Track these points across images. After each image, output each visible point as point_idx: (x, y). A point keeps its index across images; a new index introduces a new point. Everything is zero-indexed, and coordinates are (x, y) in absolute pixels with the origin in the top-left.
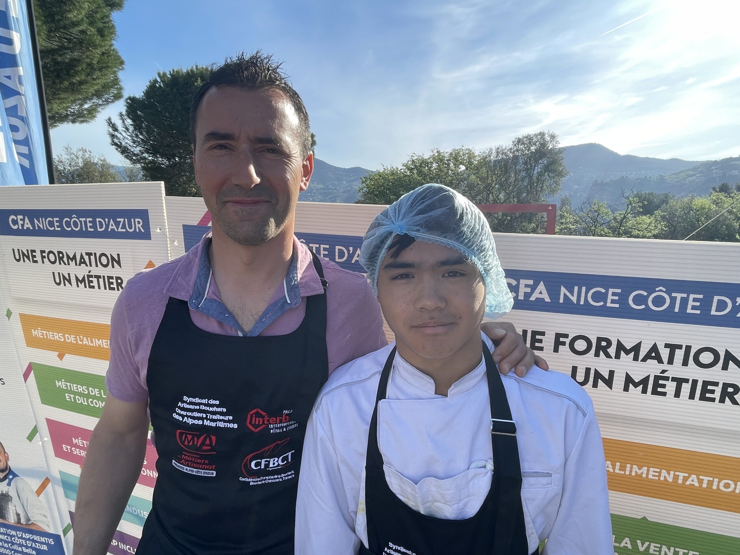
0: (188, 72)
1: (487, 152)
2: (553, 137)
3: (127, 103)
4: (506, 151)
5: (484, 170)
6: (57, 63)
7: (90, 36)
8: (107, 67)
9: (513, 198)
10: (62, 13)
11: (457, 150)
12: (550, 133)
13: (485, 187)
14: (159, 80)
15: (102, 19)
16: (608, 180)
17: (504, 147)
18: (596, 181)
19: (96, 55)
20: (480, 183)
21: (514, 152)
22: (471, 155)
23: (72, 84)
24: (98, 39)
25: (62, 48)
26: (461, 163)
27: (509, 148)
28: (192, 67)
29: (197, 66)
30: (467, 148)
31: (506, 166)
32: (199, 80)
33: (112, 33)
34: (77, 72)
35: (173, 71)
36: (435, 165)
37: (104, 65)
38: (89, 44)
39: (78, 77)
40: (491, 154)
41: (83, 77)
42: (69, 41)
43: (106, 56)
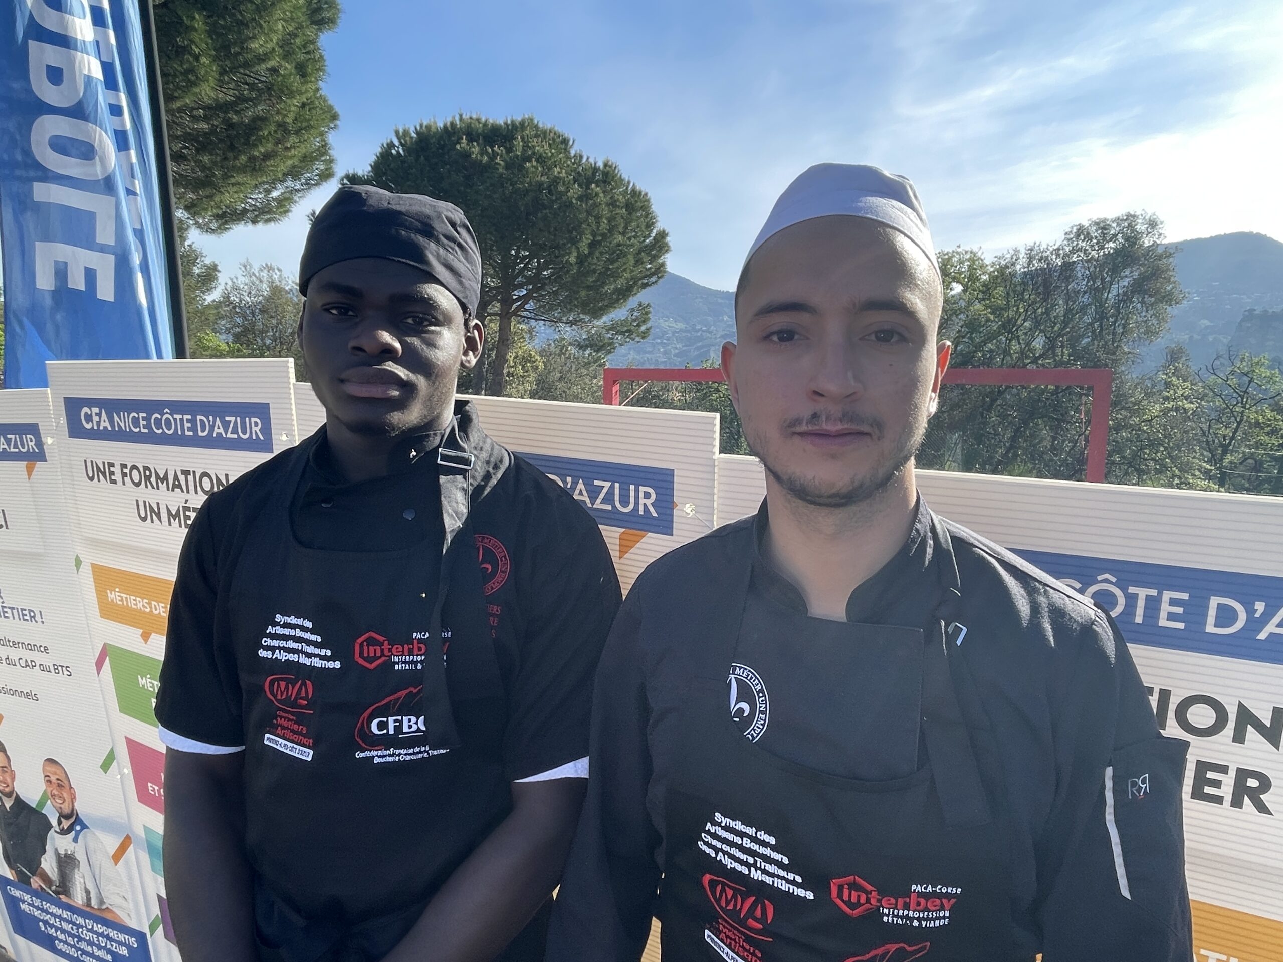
0: (445, 127)
1: (1009, 256)
2: (1153, 224)
5: (1000, 290)
6: (230, 125)
7: (284, 76)
8: (309, 128)
9: (1062, 346)
10: (242, 42)
11: (947, 254)
12: (1147, 218)
13: (1004, 326)
14: (397, 143)
15: (304, 46)
17: (1043, 246)
19: (293, 108)
20: (992, 317)
21: (1066, 255)
22: (974, 260)
23: (252, 159)
24: (295, 81)
25: (241, 99)
26: (955, 279)
27: (1055, 247)
28: (454, 117)
29: (461, 116)
30: (968, 248)
31: (1046, 283)
32: (464, 141)
33: (318, 70)
34: (260, 140)
35: (421, 126)
37: (304, 124)
38: (283, 91)
39: (263, 146)
41: (270, 146)
42: (252, 87)
43: (307, 108)
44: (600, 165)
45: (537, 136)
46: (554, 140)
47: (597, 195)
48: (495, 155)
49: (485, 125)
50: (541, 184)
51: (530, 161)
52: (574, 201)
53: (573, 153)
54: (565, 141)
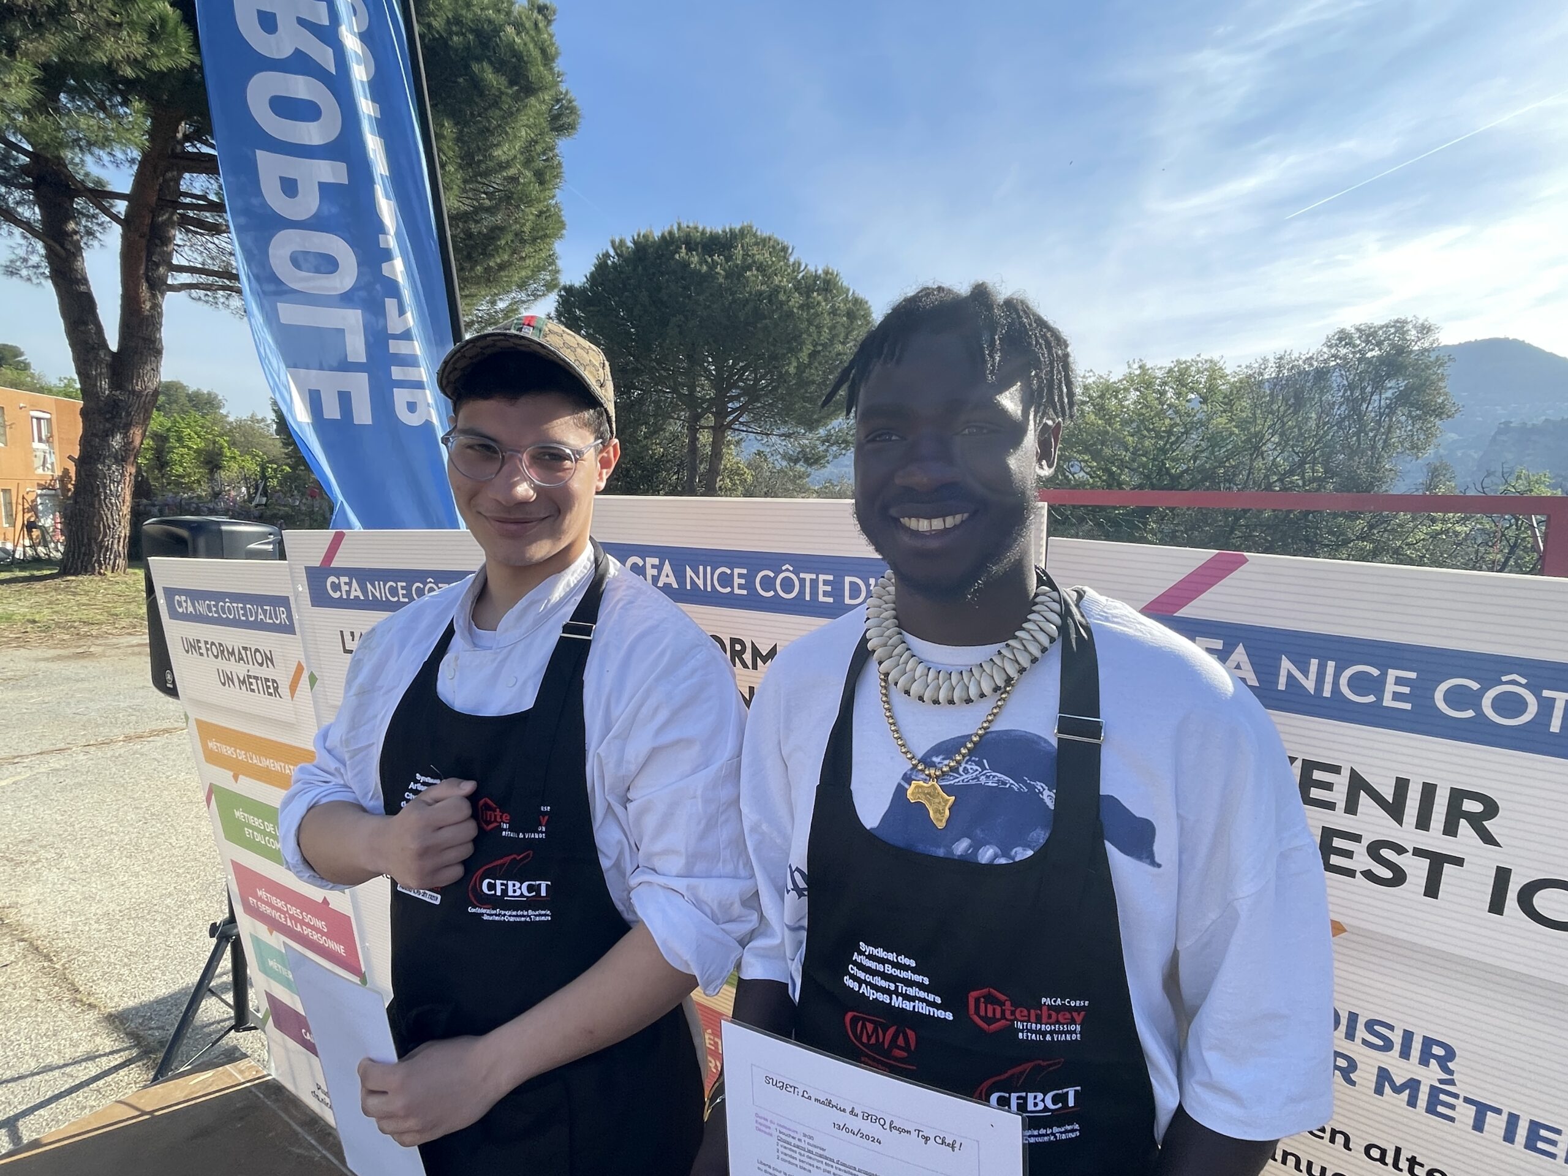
0: (663, 236)
1: (1256, 365)
2: (1424, 330)
3: (560, 296)
4: (1301, 362)
6: (470, 235)
7: (524, 184)
8: (546, 236)
11: (1185, 362)
14: (612, 252)
15: (544, 153)
16: (1539, 420)
18: (1507, 423)
19: (531, 217)
20: (1236, 431)
22: (1214, 371)
23: (488, 269)
24: (534, 189)
25: (477, 210)
26: (1192, 390)
28: (672, 226)
29: (679, 225)
30: (1207, 357)
31: (1298, 394)
32: (684, 250)
33: (556, 177)
34: (496, 249)
35: (639, 235)
36: (1133, 395)
37: (541, 233)
38: (521, 199)
39: (499, 256)
40: (1265, 369)
41: (506, 257)
43: (544, 216)
44: (820, 272)
45: (757, 244)
46: (773, 247)
47: (819, 303)
48: (715, 264)
49: (703, 233)
50: (761, 293)
51: (751, 270)
52: (795, 310)
53: (792, 260)
54: (784, 249)
